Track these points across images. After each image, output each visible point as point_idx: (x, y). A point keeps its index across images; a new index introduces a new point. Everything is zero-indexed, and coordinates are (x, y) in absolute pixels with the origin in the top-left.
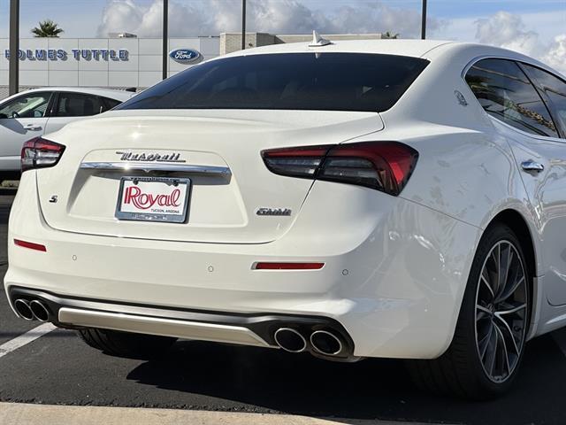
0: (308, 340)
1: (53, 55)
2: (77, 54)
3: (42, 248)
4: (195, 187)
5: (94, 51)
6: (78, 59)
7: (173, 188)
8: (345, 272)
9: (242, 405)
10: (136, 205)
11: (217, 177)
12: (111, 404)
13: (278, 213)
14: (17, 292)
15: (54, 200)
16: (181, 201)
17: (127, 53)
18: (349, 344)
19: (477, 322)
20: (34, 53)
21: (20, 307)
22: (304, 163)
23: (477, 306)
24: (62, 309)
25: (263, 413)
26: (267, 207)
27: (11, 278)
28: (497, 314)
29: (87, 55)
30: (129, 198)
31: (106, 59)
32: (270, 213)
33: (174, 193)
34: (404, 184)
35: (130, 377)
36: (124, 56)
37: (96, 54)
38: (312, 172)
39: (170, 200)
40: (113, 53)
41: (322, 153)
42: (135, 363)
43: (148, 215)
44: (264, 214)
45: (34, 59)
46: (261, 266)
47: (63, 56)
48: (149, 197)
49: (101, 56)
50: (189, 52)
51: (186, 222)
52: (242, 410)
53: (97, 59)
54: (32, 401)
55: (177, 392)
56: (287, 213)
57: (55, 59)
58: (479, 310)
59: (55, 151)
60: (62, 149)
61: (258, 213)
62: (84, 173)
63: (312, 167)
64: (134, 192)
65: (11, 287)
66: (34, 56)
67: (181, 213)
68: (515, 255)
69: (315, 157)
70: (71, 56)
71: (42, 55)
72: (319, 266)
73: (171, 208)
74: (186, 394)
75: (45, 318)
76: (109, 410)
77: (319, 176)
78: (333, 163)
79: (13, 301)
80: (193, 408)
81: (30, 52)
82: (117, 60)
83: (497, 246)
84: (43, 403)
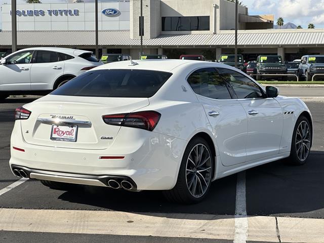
0: (120, 184)
1: (37, 13)
2: (50, 12)
3: (23, 150)
4: (79, 128)
5: (60, 10)
6: (51, 15)
7: (71, 128)
8: (132, 160)
9: (100, 208)
10: (58, 135)
11: (87, 125)
12: (51, 209)
13: (109, 138)
14: (14, 167)
15: (27, 132)
16: (74, 133)
17: (78, 11)
18: (135, 186)
19: (187, 176)
20: (26, 12)
21: (16, 172)
22: (117, 120)
23: (186, 169)
24: (31, 173)
25: (107, 211)
26: (104, 136)
27: (12, 161)
28: (198, 172)
29: (56, 13)
30: (55, 132)
31: (67, 15)
32: (105, 138)
33: (71, 130)
34: (154, 127)
35: (59, 198)
36: (77, 13)
37: (61, 12)
38: (120, 123)
39: (70, 133)
40: (70, 11)
41: (124, 116)
42: (62, 192)
43: (62, 139)
44: (103, 138)
45: (26, 16)
46: (102, 158)
47: (43, 13)
48: (62, 132)
49: (63, 13)
50: (113, 10)
51: (76, 141)
52: (100, 210)
53: (62, 15)
54: (21, 208)
55: (76, 203)
56: (112, 138)
57: (38, 15)
58: (187, 171)
59: (27, 114)
60: (30, 113)
61: (101, 138)
62: (39, 123)
63: (120, 121)
64: (57, 130)
65: (12, 165)
66: (26, 14)
67: (74, 138)
68: (205, 149)
69: (122, 118)
70: (47, 13)
71: (31, 13)
72: (123, 157)
73: (71, 136)
74: (79, 204)
75: (25, 177)
76: (50, 211)
77: (122, 125)
78: (128, 120)
79: (13, 170)
80: (81, 209)
81: (24, 12)
82: (73, 15)
83: (196, 147)
84: (25, 209)
